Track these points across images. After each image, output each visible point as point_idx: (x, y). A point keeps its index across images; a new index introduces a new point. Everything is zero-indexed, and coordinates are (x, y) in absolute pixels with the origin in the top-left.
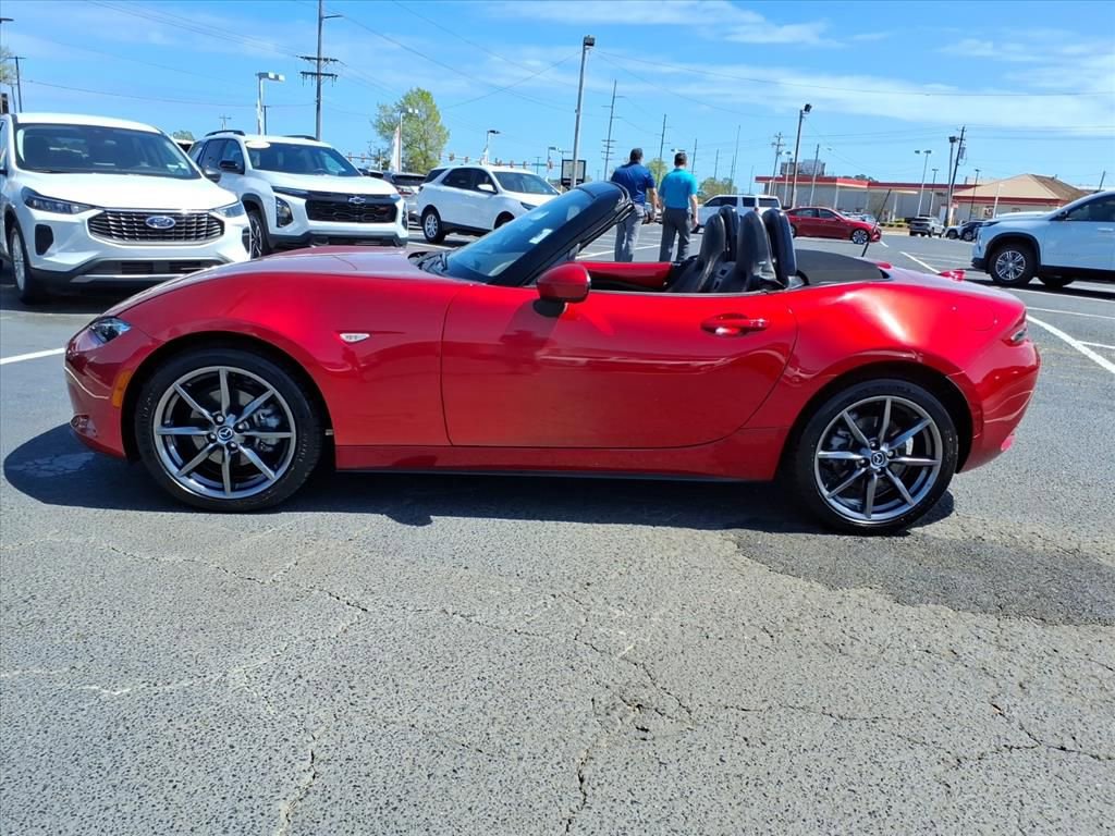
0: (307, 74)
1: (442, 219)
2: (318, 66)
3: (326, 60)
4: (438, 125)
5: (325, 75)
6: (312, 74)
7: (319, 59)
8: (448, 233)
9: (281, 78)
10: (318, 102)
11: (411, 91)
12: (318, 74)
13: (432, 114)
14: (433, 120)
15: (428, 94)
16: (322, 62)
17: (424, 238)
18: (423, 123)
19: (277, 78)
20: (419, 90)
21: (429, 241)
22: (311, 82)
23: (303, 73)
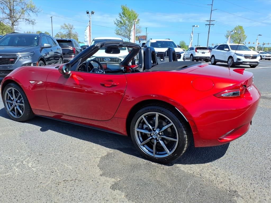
0: (207, 25)
1: (215, 58)
2: (210, 23)
3: (212, 21)
4: (244, 35)
5: (211, 24)
6: (208, 25)
7: (210, 21)
8: (217, 62)
9: (198, 26)
10: (209, 31)
11: (237, 26)
12: (209, 25)
13: (242, 32)
14: (242, 34)
15: (242, 27)
16: (211, 21)
17: (211, 63)
18: (239, 34)
19: (197, 26)
20: (239, 26)
21: (212, 64)
22: (208, 26)
23: (206, 25)
